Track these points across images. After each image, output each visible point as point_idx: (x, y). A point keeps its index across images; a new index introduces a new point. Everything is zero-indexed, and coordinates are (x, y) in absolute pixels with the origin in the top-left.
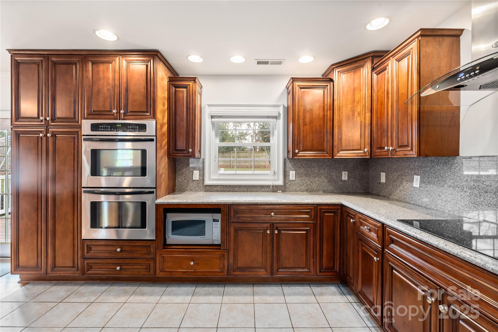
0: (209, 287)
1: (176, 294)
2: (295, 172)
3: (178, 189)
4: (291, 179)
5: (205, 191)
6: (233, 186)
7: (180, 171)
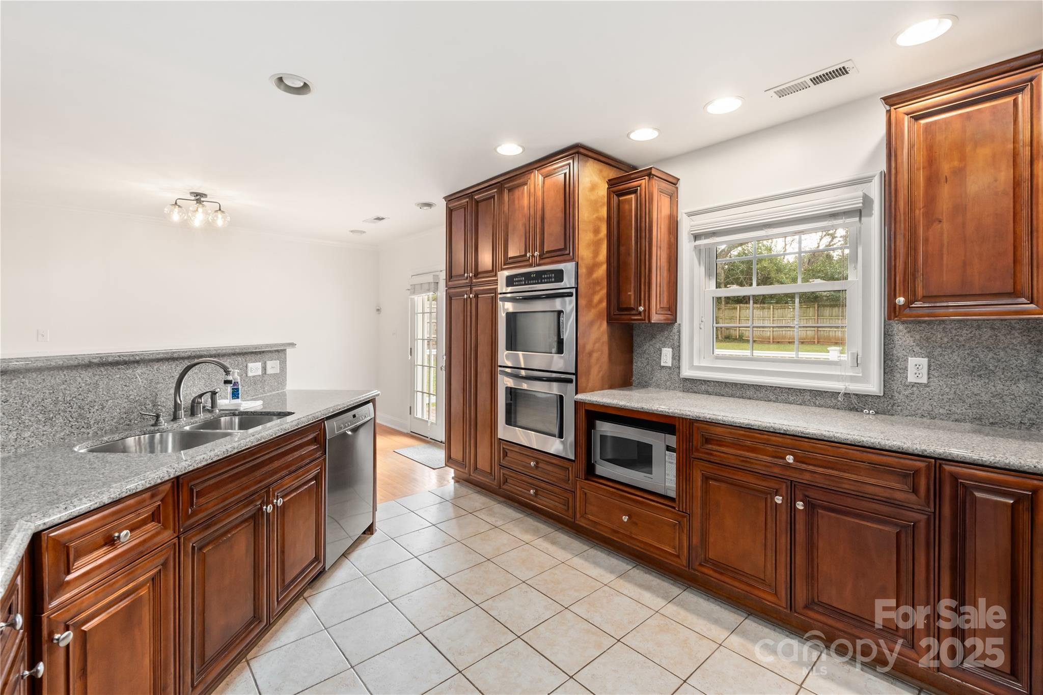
0: (656, 577)
1: (596, 564)
2: (926, 360)
3: (637, 381)
4: (911, 378)
5: (683, 391)
6: (741, 384)
7: (640, 347)
